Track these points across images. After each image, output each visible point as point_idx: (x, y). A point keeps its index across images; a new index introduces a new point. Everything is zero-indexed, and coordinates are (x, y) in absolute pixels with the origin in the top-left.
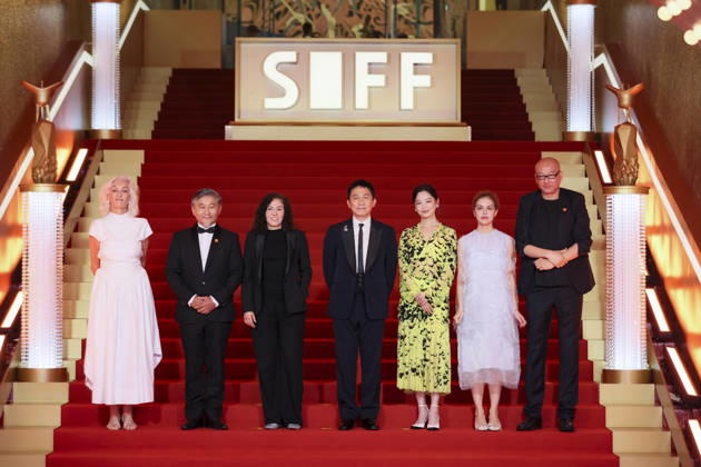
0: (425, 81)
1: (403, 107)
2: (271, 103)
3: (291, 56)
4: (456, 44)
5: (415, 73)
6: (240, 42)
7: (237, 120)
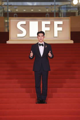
0: (60, 29)
1: (55, 36)
2: (19, 35)
3: (24, 23)
4: (69, 19)
5: (58, 27)
6: (10, 19)
7: (10, 40)
